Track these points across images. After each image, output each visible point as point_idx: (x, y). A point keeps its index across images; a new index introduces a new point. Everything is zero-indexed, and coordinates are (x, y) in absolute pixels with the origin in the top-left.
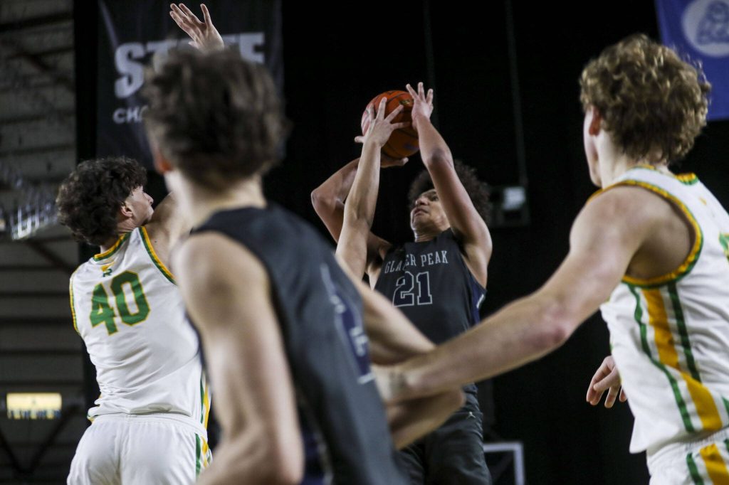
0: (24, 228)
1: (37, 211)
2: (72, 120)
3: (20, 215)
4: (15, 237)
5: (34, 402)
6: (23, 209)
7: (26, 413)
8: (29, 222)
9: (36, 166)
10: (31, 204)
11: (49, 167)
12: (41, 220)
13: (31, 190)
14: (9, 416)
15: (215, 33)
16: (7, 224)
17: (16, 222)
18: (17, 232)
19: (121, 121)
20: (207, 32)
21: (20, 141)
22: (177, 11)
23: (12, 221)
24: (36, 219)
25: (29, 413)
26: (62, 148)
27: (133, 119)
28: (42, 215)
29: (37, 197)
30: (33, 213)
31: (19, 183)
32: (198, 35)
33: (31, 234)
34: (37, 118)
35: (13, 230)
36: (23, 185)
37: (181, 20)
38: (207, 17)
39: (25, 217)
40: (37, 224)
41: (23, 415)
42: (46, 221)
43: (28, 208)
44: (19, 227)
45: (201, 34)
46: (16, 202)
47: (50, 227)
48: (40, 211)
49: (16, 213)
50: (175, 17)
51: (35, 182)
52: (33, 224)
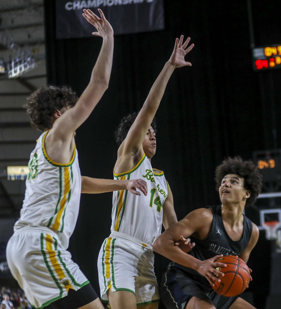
0: (15, 72)
1: (23, 61)
2: (42, 9)
3: (13, 64)
4: (10, 76)
5: (23, 171)
6: (15, 61)
7: (18, 177)
8: (18, 68)
9: (21, 36)
10: (19, 58)
11: (29, 36)
12: (25, 66)
13: (19, 49)
14: (9, 179)
15: (108, 24)
16: (6, 69)
17: (11, 69)
18: (11, 74)
19: (70, 8)
20: (103, 24)
21: (12, 22)
22: (87, 13)
23: (8, 68)
24: (22, 66)
25: (20, 176)
26: (36, 25)
27: (77, 7)
28: (26, 63)
29: (23, 53)
30: (20, 62)
31: (12, 46)
32: (99, 26)
33: (20, 74)
34: (21, 8)
35: (9, 72)
36: (14, 47)
37: (89, 18)
38: (102, 16)
39: (16, 65)
40: (23, 70)
41: (17, 178)
42: (28, 67)
43: (17, 60)
44: (13, 71)
45: (100, 25)
46: (10, 57)
47: (31, 71)
48: (25, 62)
49: (11, 63)
50: (86, 17)
51: (21, 45)
52: (21, 69)
